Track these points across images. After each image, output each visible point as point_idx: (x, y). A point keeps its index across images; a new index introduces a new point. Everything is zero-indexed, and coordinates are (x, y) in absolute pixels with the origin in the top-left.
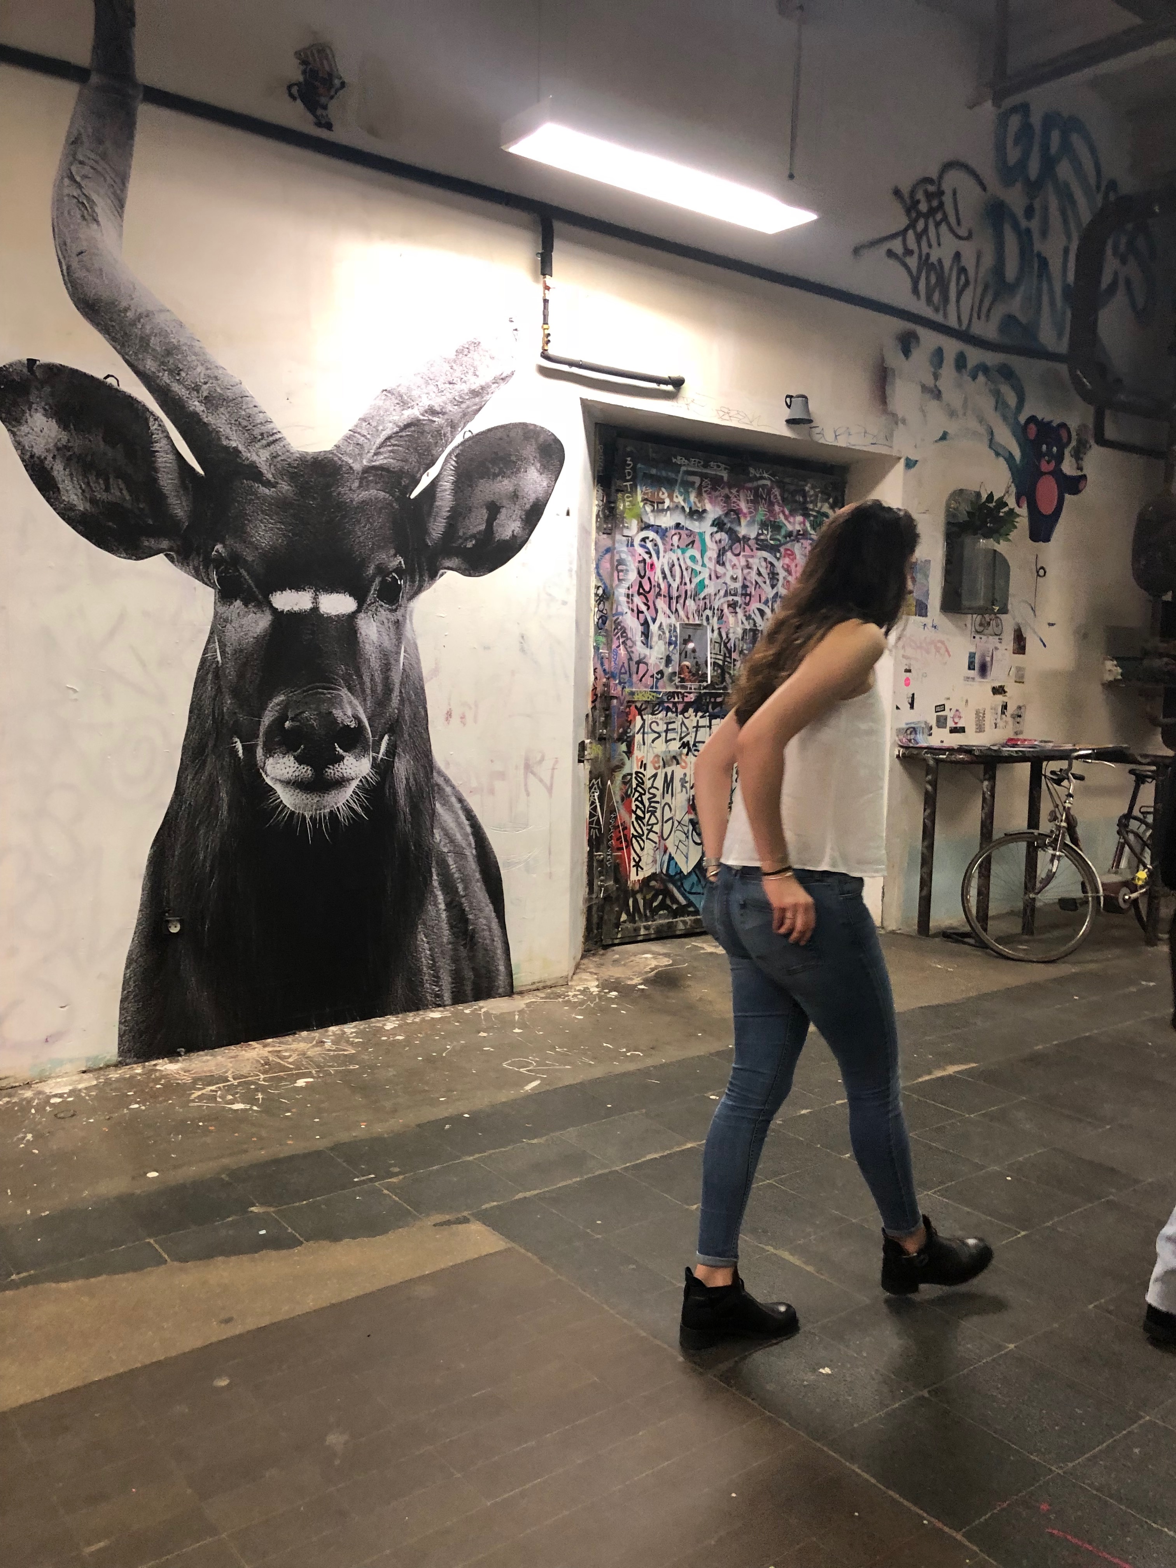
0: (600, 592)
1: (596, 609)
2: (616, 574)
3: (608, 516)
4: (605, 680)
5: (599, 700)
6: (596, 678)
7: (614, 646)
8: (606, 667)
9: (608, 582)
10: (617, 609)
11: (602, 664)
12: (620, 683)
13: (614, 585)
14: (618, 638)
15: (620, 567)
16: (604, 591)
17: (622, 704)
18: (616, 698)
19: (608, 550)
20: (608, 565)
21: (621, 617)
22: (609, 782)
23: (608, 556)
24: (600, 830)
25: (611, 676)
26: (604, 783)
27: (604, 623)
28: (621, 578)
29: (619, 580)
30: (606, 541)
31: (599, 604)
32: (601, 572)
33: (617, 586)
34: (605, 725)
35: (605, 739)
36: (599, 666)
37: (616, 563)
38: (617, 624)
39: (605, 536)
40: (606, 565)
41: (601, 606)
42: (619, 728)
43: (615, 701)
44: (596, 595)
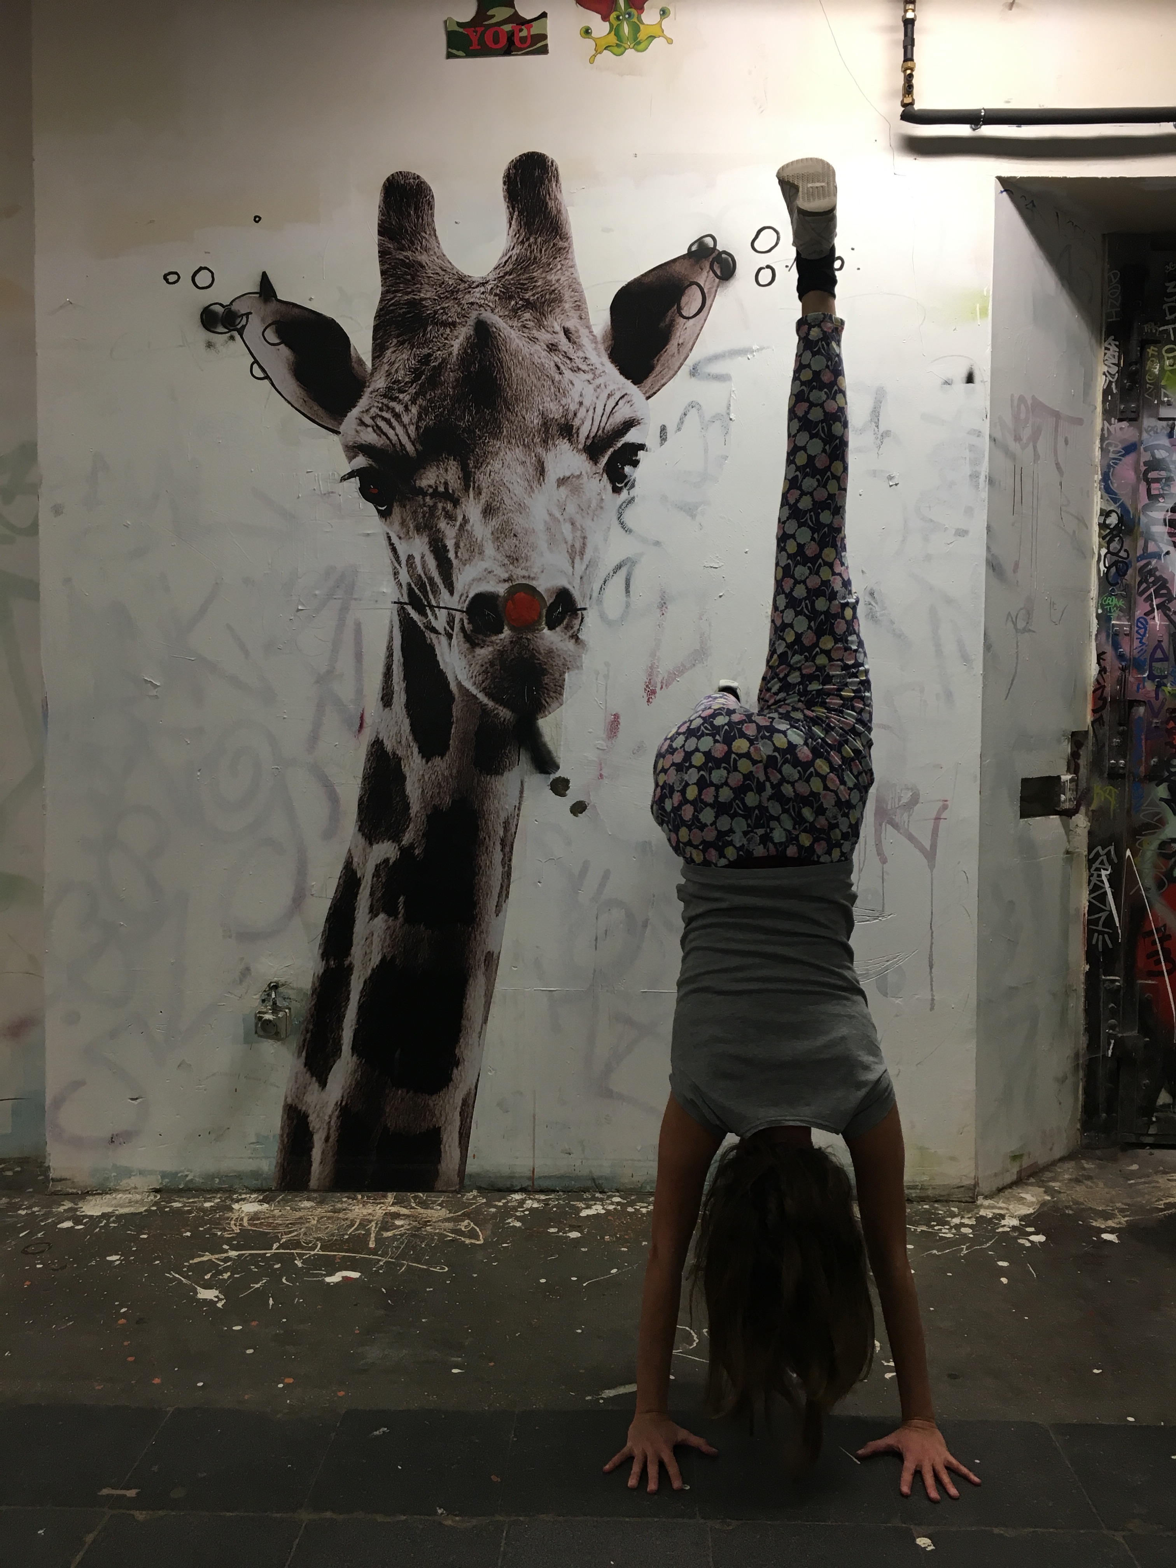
0: (1113, 520)
1: (1104, 551)
2: (1143, 487)
3: (1130, 389)
4: (1119, 673)
5: (1108, 707)
6: (1102, 671)
7: (1139, 613)
8: (1125, 649)
9: (1128, 504)
10: (1146, 547)
11: (1116, 645)
12: (1151, 677)
13: (1140, 507)
14: (1149, 599)
15: (1152, 475)
16: (1120, 519)
17: (1156, 715)
18: (1143, 703)
19: (1130, 448)
20: (1131, 475)
21: (1154, 562)
22: (1128, 853)
23: (1130, 459)
24: (1114, 937)
25: (1129, 664)
26: (1120, 854)
27: (1121, 573)
28: (1153, 492)
29: (1150, 496)
30: (1122, 431)
31: (1109, 543)
32: (1114, 487)
33: (1146, 508)
34: (1121, 751)
35: (1123, 776)
36: (1109, 649)
37: (1143, 468)
38: (1146, 573)
39: (1124, 424)
40: (1126, 473)
41: (1115, 545)
42: (1150, 756)
43: (1142, 710)
44: (1103, 526)
